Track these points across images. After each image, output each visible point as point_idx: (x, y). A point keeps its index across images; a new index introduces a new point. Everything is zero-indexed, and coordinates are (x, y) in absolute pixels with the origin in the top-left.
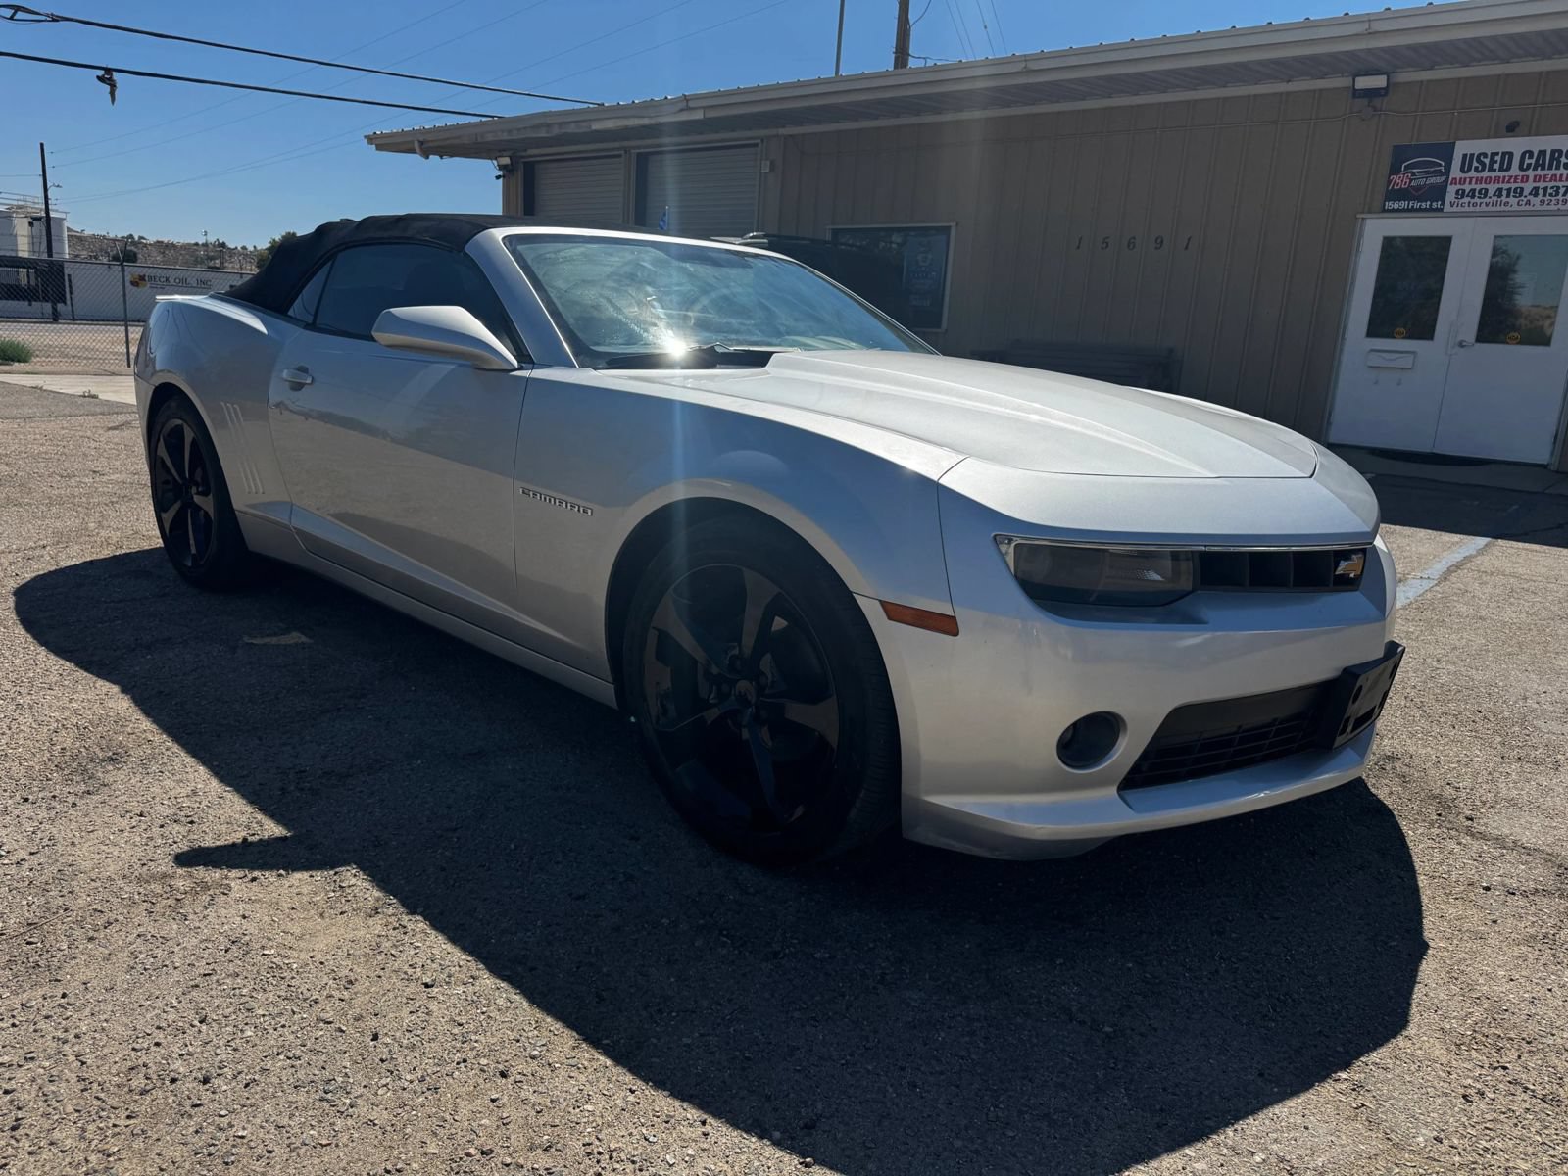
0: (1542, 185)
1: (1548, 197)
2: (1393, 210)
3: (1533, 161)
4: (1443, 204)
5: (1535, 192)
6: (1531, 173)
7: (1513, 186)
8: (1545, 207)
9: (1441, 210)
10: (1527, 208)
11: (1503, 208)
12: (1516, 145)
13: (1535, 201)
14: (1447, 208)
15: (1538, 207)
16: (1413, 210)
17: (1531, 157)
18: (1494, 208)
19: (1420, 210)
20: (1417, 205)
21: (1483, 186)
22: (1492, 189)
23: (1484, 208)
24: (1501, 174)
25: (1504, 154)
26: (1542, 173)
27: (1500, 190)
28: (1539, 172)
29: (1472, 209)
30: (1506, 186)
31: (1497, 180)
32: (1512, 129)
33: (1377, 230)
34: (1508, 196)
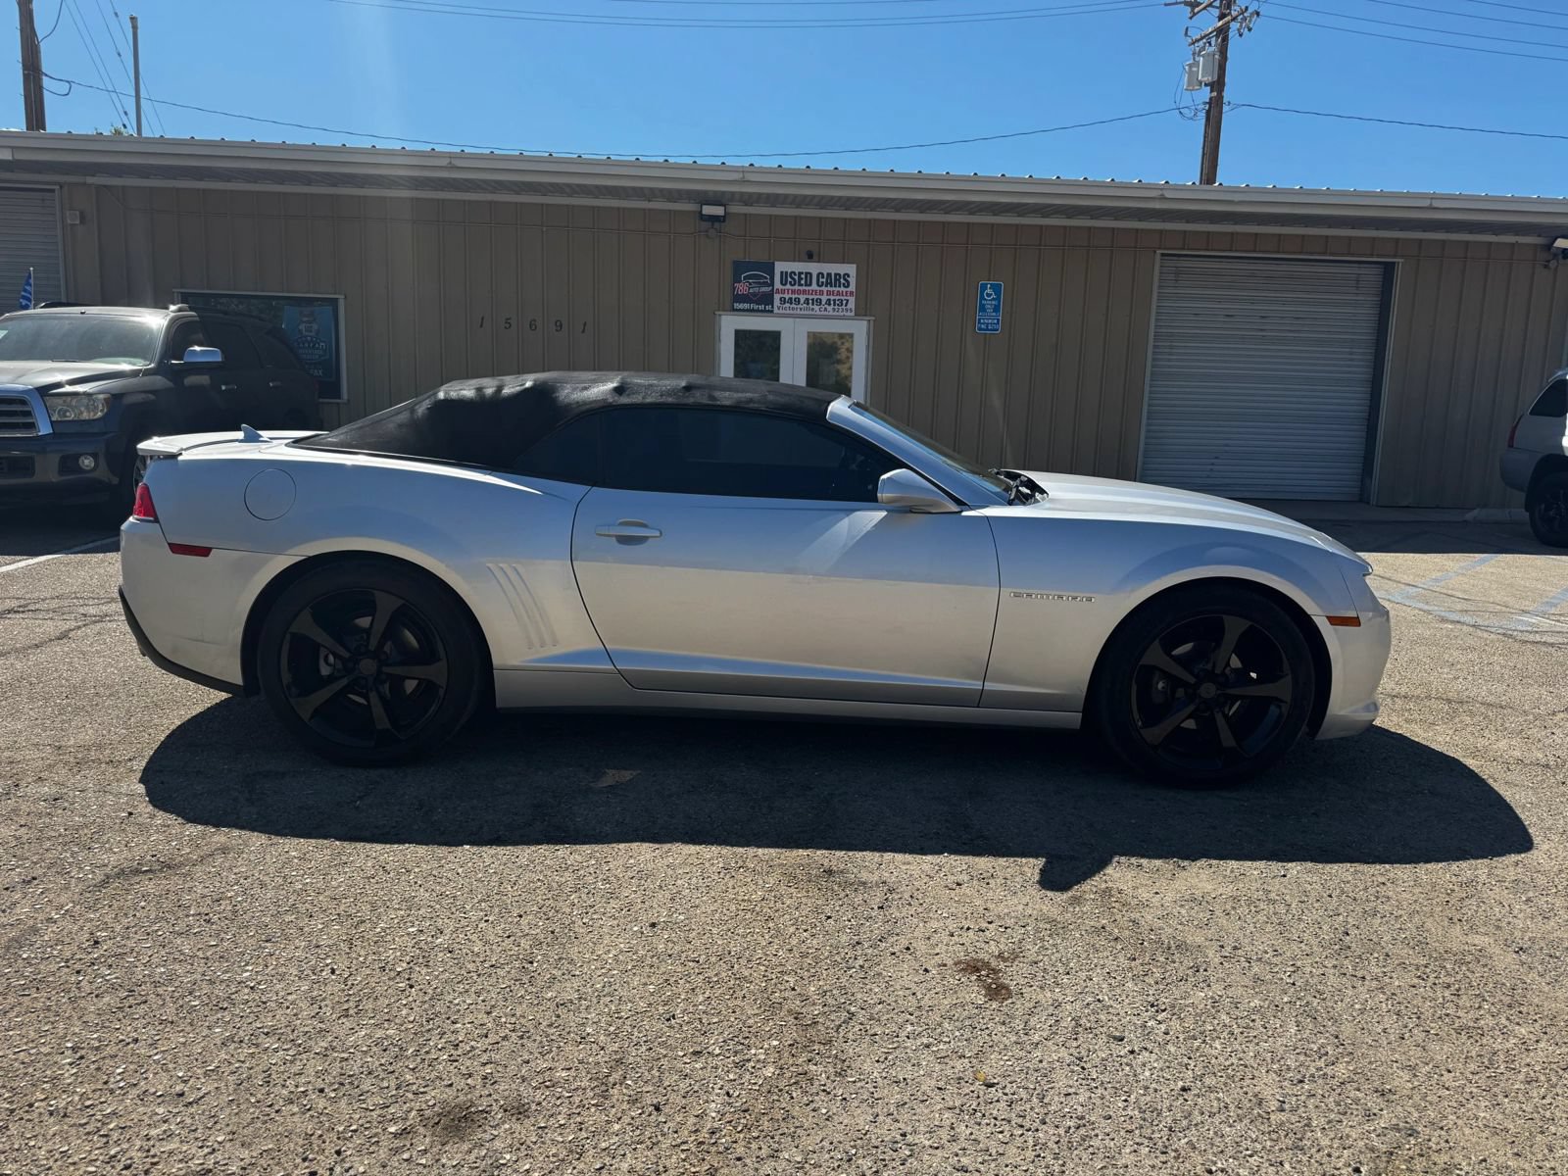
0: (832, 298)
1: (836, 307)
2: (740, 310)
3: (824, 280)
4: (773, 307)
5: (828, 302)
6: (824, 288)
7: (815, 297)
8: (835, 313)
9: (772, 311)
10: (826, 313)
11: (811, 312)
12: (814, 268)
13: (830, 308)
14: (776, 310)
15: (831, 313)
16: (753, 310)
17: (823, 277)
18: (806, 312)
19: (758, 311)
20: (756, 307)
21: (796, 296)
22: (803, 298)
23: (798, 312)
24: (807, 288)
25: (807, 273)
26: (831, 289)
27: (807, 299)
28: (829, 288)
29: (791, 312)
30: (811, 297)
31: (804, 292)
32: (810, 257)
33: (730, 324)
34: (813, 304)
